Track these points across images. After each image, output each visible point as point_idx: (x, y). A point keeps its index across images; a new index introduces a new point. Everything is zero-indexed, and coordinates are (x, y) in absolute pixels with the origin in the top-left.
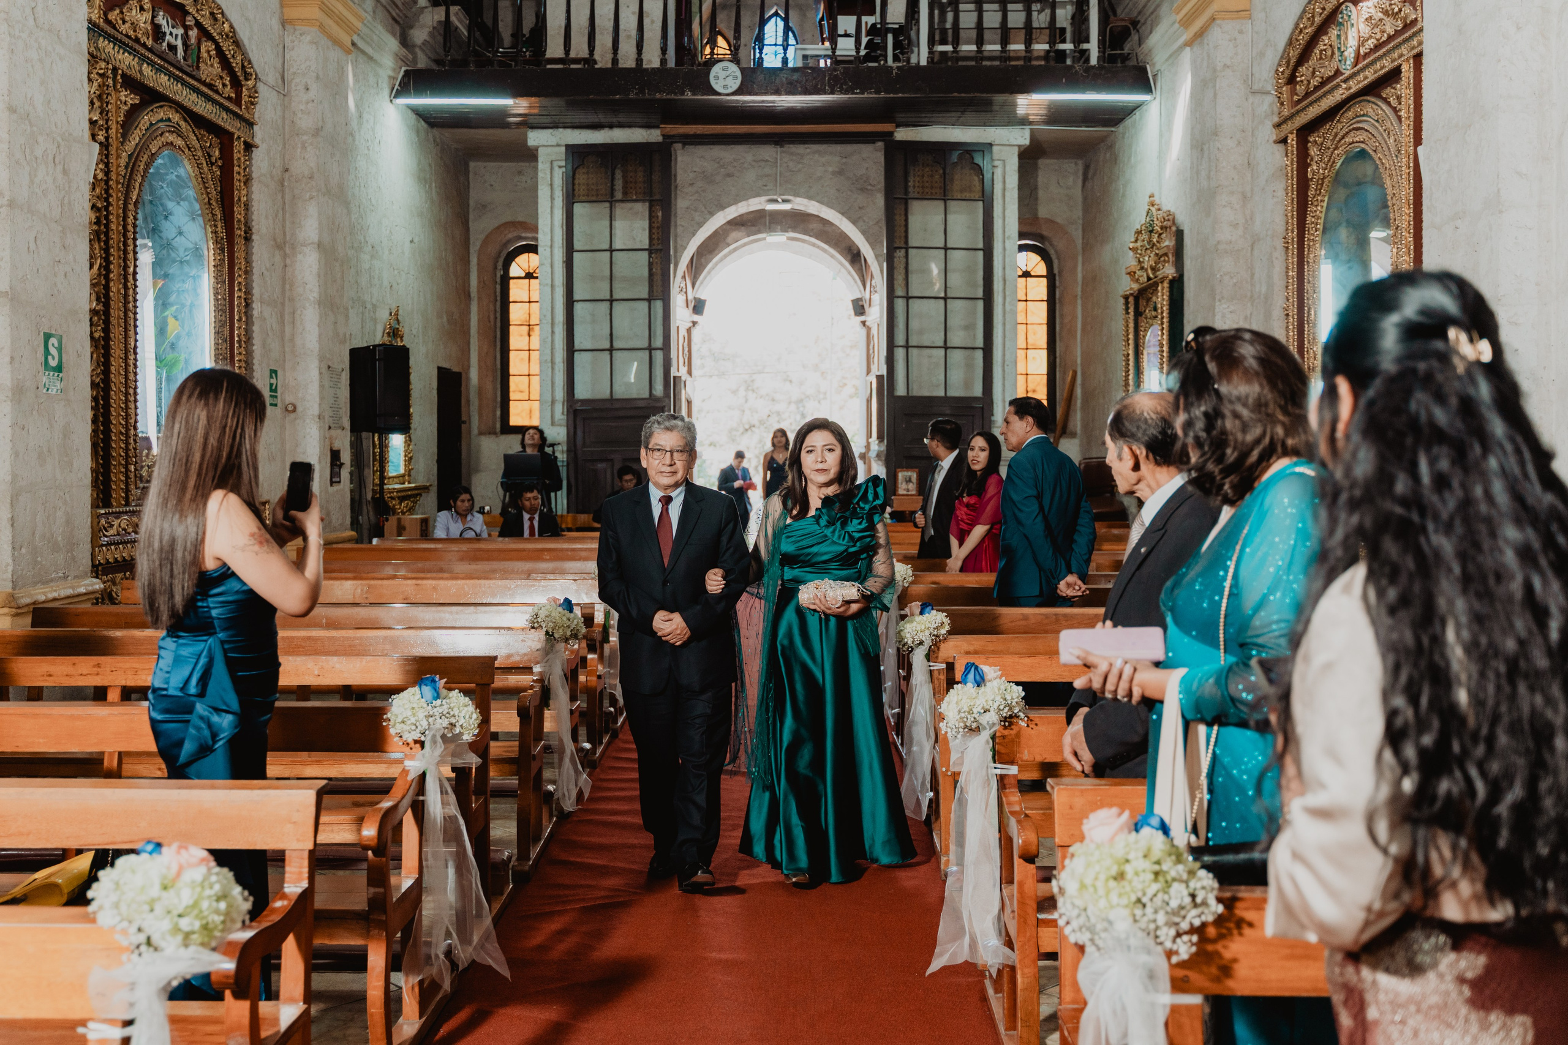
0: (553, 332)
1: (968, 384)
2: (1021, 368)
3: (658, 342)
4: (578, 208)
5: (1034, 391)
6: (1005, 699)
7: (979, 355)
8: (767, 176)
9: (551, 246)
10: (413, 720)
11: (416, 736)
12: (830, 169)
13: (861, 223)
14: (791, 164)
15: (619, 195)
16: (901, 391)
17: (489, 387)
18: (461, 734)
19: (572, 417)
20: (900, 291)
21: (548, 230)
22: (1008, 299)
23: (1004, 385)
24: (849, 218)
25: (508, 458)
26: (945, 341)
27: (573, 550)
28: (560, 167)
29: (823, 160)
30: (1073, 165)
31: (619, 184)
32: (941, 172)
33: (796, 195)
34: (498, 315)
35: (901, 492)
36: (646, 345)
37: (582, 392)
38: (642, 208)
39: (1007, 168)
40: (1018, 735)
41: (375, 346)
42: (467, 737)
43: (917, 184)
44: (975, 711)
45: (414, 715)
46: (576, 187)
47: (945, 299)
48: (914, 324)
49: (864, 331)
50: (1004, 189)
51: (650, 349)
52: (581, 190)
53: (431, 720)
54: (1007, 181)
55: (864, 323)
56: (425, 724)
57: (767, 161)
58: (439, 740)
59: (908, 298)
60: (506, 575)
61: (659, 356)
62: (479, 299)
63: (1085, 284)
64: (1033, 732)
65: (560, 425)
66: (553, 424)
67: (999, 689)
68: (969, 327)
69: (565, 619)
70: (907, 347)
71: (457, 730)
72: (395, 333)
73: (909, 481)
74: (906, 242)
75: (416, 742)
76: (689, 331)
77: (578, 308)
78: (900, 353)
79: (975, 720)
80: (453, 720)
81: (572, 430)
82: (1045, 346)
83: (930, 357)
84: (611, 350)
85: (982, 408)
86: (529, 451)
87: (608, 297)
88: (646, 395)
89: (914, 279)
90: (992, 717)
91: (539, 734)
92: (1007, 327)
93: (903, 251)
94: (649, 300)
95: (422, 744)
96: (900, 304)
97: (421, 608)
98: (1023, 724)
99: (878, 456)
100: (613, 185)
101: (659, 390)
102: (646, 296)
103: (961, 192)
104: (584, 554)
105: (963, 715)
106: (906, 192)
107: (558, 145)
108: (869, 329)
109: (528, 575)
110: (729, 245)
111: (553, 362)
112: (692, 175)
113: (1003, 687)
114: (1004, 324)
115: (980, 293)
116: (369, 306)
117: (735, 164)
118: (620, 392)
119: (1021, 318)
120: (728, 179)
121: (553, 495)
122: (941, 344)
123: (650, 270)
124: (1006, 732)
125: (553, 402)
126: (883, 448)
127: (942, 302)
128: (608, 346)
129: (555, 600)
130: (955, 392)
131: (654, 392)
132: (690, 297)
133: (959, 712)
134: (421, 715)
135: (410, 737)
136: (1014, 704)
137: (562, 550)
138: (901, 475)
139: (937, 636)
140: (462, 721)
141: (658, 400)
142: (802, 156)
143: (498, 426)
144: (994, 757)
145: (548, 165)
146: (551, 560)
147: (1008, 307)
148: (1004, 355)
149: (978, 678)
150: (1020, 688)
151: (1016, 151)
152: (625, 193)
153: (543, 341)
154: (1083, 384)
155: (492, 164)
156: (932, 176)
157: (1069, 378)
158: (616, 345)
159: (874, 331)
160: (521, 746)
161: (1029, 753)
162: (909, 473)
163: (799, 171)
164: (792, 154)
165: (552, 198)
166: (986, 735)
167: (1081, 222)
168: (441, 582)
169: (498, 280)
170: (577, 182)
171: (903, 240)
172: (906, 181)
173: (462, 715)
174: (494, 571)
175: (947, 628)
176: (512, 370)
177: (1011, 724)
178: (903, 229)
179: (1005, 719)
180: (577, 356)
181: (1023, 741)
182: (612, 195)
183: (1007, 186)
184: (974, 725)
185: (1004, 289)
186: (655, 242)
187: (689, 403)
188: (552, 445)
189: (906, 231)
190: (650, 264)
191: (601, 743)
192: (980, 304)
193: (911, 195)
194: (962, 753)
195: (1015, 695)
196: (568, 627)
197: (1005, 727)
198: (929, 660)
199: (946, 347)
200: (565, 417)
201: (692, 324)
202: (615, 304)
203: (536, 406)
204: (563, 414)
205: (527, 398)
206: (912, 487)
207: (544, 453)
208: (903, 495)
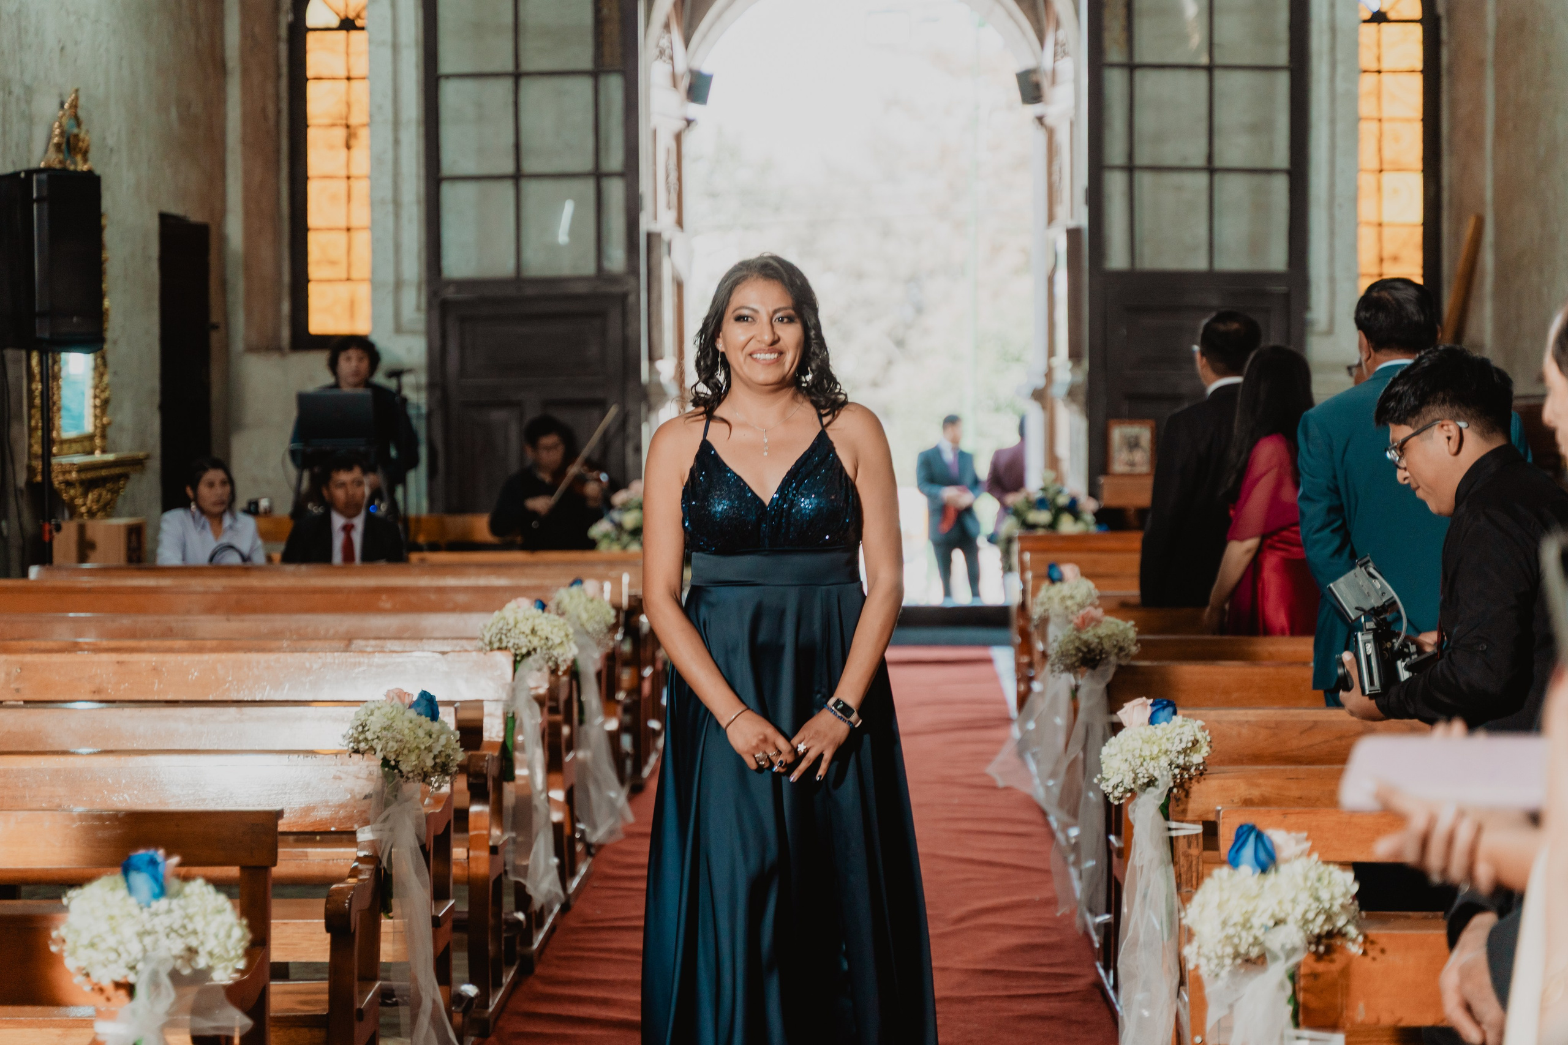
0: (397, 142)
1: (1256, 245)
2: (1367, 210)
3: (615, 160)
5: (1395, 259)
6: (1318, 899)
7: (1280, 186)
10: (112, 941)
11: (120, 973)
16: (1117, 259)
17: (266, 252)
18: (210, 969)
19: (436, 315)
20: (1115, 54)
22: (1341, 69)
23: (1332, 247)
25: (305, 402)
26: (1210, 157)
27: (441, 590)
34: (284, 105)
35: (1118, 468)
36: (588, 165)
37: (458, 265)
40: (1345, 972)
41: (30, 173)
42: (223, 976)
44: (1256, 922)
45: (113, 930)
47: (1210, 69)
48: (1145, 121)
49: (1041, 137)
51: (598, 175)
53: (148, 940)
55: (1040, 119)
56: (135, 948)
58: (166, 981)
59: (1131, 67)
60: (302, 641)
61: (615, 190)
62: (245, 72)
63: (1501, 38)
64: (1375, 966)
65: (413, 332)
66: (399, 329)
67: (1306, 878)
68: (1260, 128)
69: (421, 733)
70: (1130, 169)
71: (202, 962)
72: (70, 144)
73: (1133, 444)
75: (118, 985)
76: (678, 138)
77: (451, 94)
78: (1115, 184)
79: (1256, 942)
80: (194, 942)
81: (437, 343)
82: (1419, 164)
83: (1179, 188)
84: (517, 177)
85: (1287, 296)
86: (347, 389)
87: (511, 68)
88: (591, 270)
89: (1145, 29)
90: (1292, 936)
91: (371, 968)
92: (1340, 127)
94: (596, 74)
95: (130, 989)
96: (1115, 81)
97: (129, 712)
98: (1355, 949)
99: (1071, 394)
101: (616, 259)
102: (589, 65)
104: (461, 598)
105: (1231, 931)
108: (1051, 133)
109: (348, 641)
111: (397, 203)
113: (1313, 875)
114: (1333, 122)
115: (1282, 56)
116: (17, 90)
118: (537, 264)
119: (1366, 107)
122: (1202, 162)
123: (597, 11)
124: (1321, 967)
125: (398, 285)
126: (1081, 376)
127: (1202, 77)
128: (509, 168)
129: (401, 695)
130: (1231, 261)
131: (606, 264)
132: (681, 66)
133: (1224, 924)
134: (129, 930)
135: (106, 976)
136: (1336, 908)
137: (417, 590)
138: (1118, 433)
139: (1185, 768)
140: (211, 944)
141: (614, 279)
143: (286, 333)
144: (1295, 1016)
146: (395, 610)
147: (1341, 86)
148: (1332, 185)
149: (1262, 856)
150: (1350, 876)
153: (376, 161)
154: (1498, 246)
157: (1468, 231)
158: (530, 165)
159: (1063, 137)
160: (333, 992)
161: (1368, 1007)
162: (1136, 430)
166: (1277, 972)
168: (170, 658)
169: (283, 32)
173: (212, 929)
174: (276, 635)
175: (1205, 750)
176: (314, 218)
177: (1329, 950)
179: (1318, 939)
180: (449, 193)
181: (1356, 983)
184: (1254, 952)
185: (1333, 47)
187: (679, 286)
188: (396, 374)
190: (597, 2)
191: (498, 984)
192: (1282, 82)
194: (1231, 1007)
195: (1339, 891)
196: (429, 749)
197: (1319, 957)
198: (1167, 818)
199: (1211, 169)
200: (422, 317)
201: (683, 123)
202: (524, 82)
203: (363, 291)
204: (418, 309)
205: (344, 276)
206: (1142, 460)
207: (378, 390)
208: (1123, 475)
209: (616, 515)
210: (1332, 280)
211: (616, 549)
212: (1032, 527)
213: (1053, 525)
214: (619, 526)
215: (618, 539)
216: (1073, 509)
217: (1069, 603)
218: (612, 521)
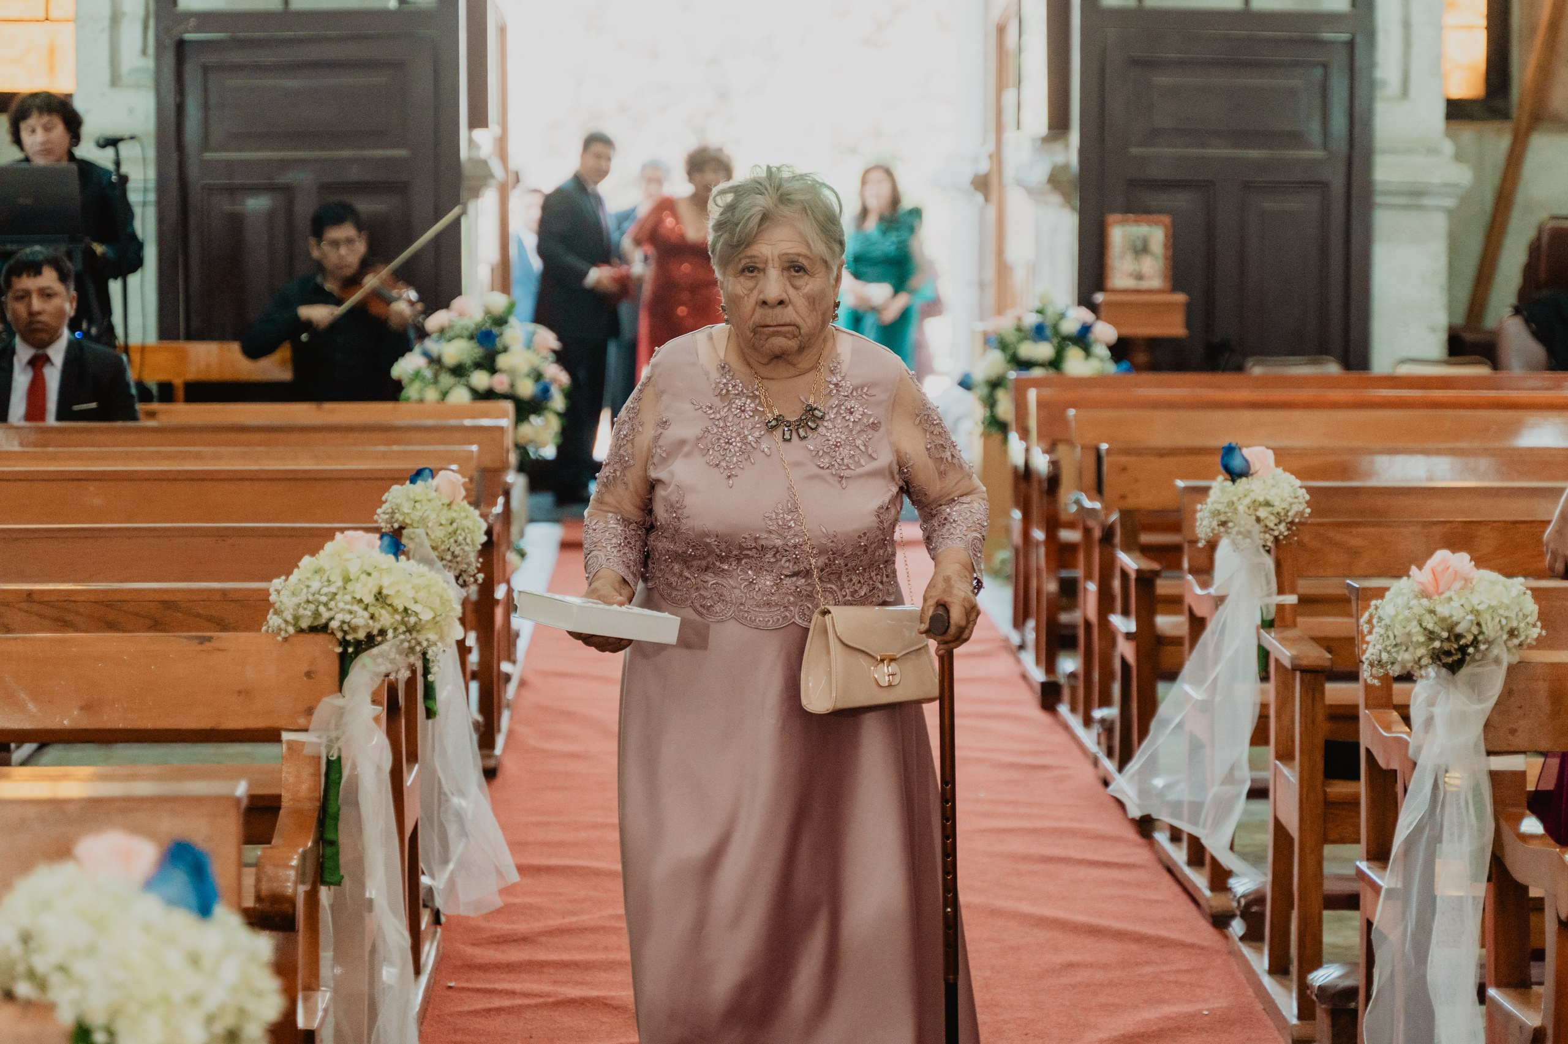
19: (170, 58)
35: (1118, 280)
65: (137, 86)
66: (115, 80)
73: (1141, 249)
81: (171, 101)
85: (1351, 45)
99: (1055, 180)
121: (115, 287)
125: (115, 19)
126: (1069, 156)
141: (423, 17)
162: (1143, 230)
188: (112, 142)
200: (150, 63)
203: (66, 34)
204: (144, 52)
205: (41, 15)
206: (1152, 270)
207: (87, 168)
208: (1124, 291)
209: (431, 345)
210: (1407, 25)
211: (431, 395)
212: (1025, 365)
213: (1055, 363)
214: (435, 361)
215: (436, 381)
216: (1082, 339)
217: (1262, 513)
218: (426, 354)
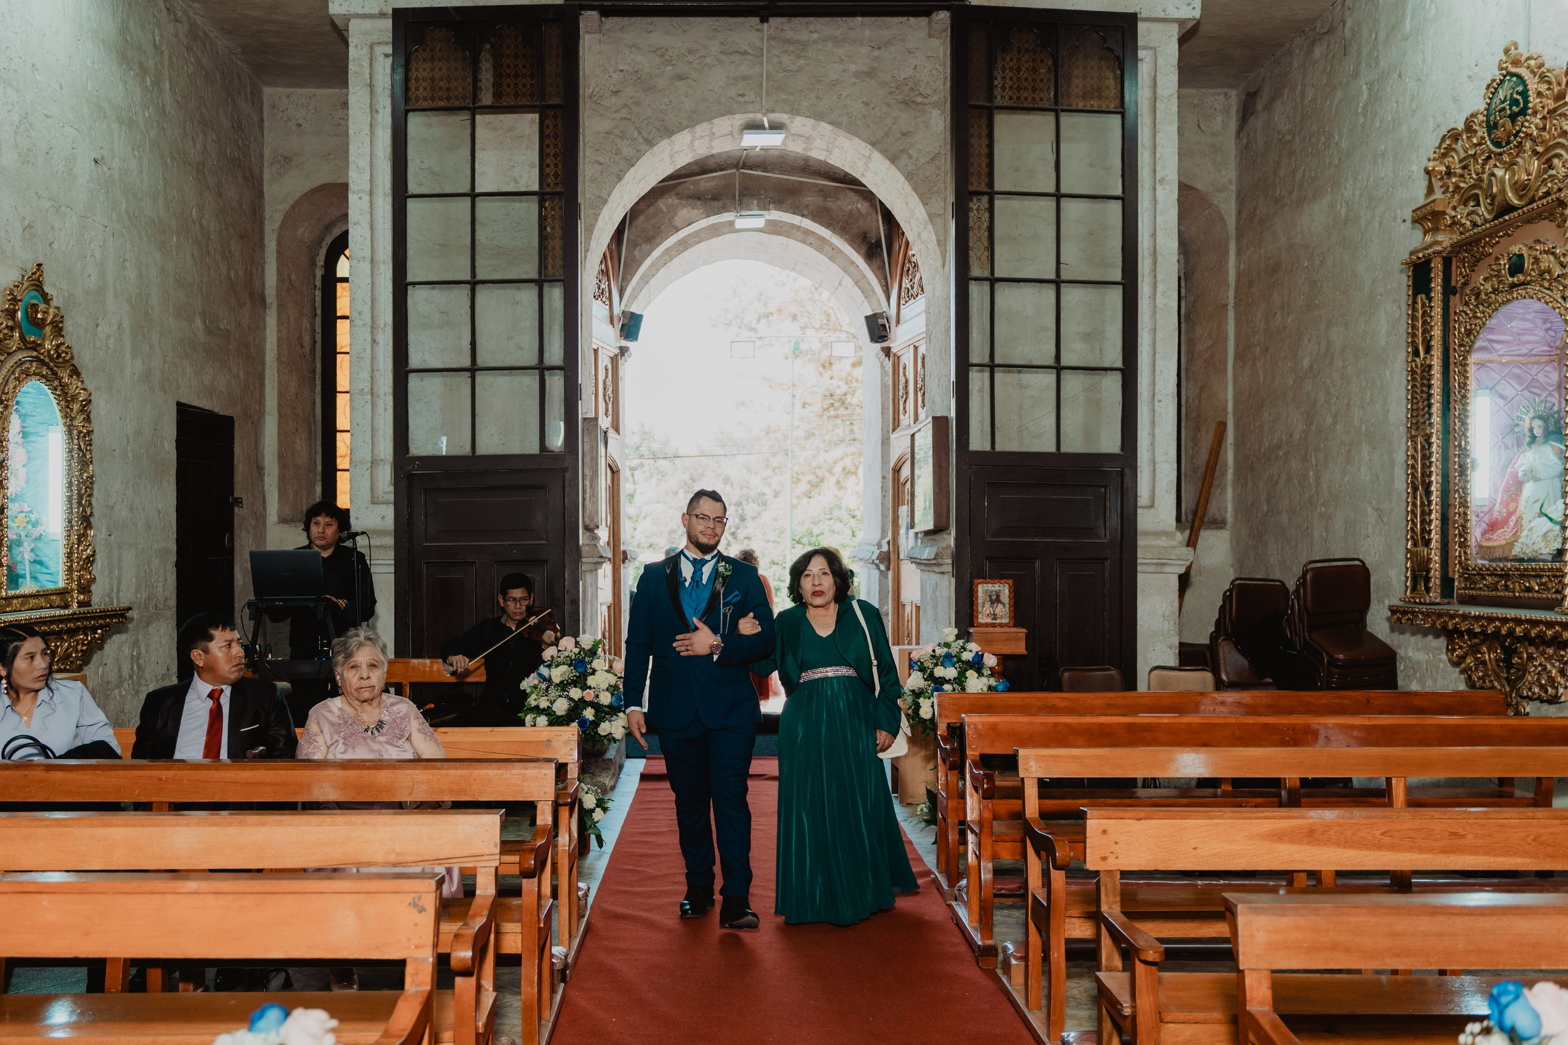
0: (374, 341)
3: (555, 354)
4: (416, 124)
7: (1115, 382)
8: (745, 78)
9: (371, 193)
12: (853, 68)
13: (904, 160)
14: (786, 59)
15: (487, 99)
16: (978, 442)
19: (403, 487)
20: (978, 269)
21: (364, 163)
23: (1153, 435)
24: (884, 152)
26: (1057, 357)
28: (386, 56)
29: (841, 52)
30: (1221, 98)
31: (487, 78)
32: (1050, 63)
33: (795, 112)
34: (318, 338)
35: (983, 619)
36: (534, 361)
37: (421, 445)
38: (528, 124)
39: (1161, 61)
43: (1009, 83)
46: (413, 84)
47: (1058, 283)
48: (1004, 327)
49: (886, 363)
50: (1154, 99)
51: (542, 369)
52: (421, 91)
54: (1159, 83)
55: (887, 351)
57: (745, 53)
59: (993, 281)
61: (556, 383)
62: (281, 306)
63: (1244, 283)
65: (383, 503)
66: (374, 500)
68: (1093, 337)
70: (991, 367)
72: (29, 314)
73: (996, 600)
74: (991, 183)
77: (417, 298)
78: (978, 380)
81: (403, 510)
83: (1031, 384)
84: (473, 369)
85: (1120, 473)
87: (468, 277)
88: (535, 449)
89: (1003, 248)
93: (985, 199)
94: (539, 283)
96: (978, 293)
100: (476, 80)
101: (557, 440)
102: (534, 275)
103: (1084, 97)
106: (991, 97)
107: (382, 15)
110: (677, 230)
111: (374, 394)
112: (616, 76)
114: (1154, 331)
115: (1117, 275)
117: (690, 58)
118: (490, 444)
120: (679, 84)
122: (1051, 362)
123: (542, 228)
125: (375, 463)
128: (466, 362)
130: (1073, 444)
131: (547, 444)
132: (617, 311)
138: (983, 589)
142: (804, 45)
145: (365, 51)
148: (1153, 383)
151: (1174, 32)
152: (497, 95)
154: (1238, 445)
155: (301, 91)
156: (1034, 70)
158: (482, 360)
162: (997, 587)
163: (800, 70)
164: (789, 41)
165: (373, 110)
167: (1234, 188)
169: (318, 283)
170: (413, 75)
171: (984, 180)
172: (991, 79)
178: (984, 162)
180: (414, 383)
182: (475, 97)
183: (1159, 92)
185: (1155, 270)
186: (551, 180)
187: (614, 472)
189: (991, 165)
190: (542, 220)
192: (1115, 297)
193: (999, 101)
199: (1058, 368)
200: (392, 489)
201: (617, 351)
202: (479, 287)
204: (391, 483)
206: (1003, 612)
208: (987, 625)
211: (544, 703)
